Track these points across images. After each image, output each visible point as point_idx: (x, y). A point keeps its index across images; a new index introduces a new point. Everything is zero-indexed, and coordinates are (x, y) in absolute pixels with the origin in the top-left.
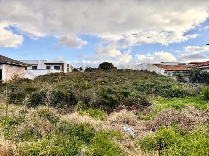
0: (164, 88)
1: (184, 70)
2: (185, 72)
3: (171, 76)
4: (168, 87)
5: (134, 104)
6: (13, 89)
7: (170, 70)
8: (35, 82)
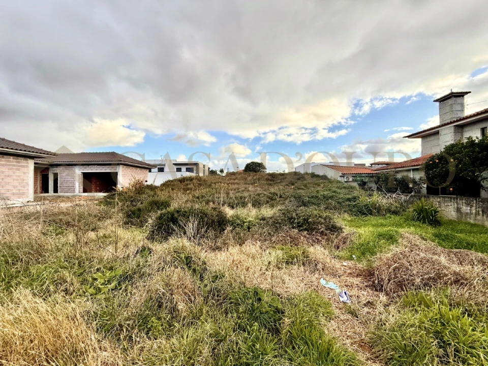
0: (349, 200)
1: (369, 174)
2: (371, 176)
3: (350, 181)
4: (355, 198)
5: (315, 228)
6: (132, 201)
7: (349, 174)
8: (162, 190)
